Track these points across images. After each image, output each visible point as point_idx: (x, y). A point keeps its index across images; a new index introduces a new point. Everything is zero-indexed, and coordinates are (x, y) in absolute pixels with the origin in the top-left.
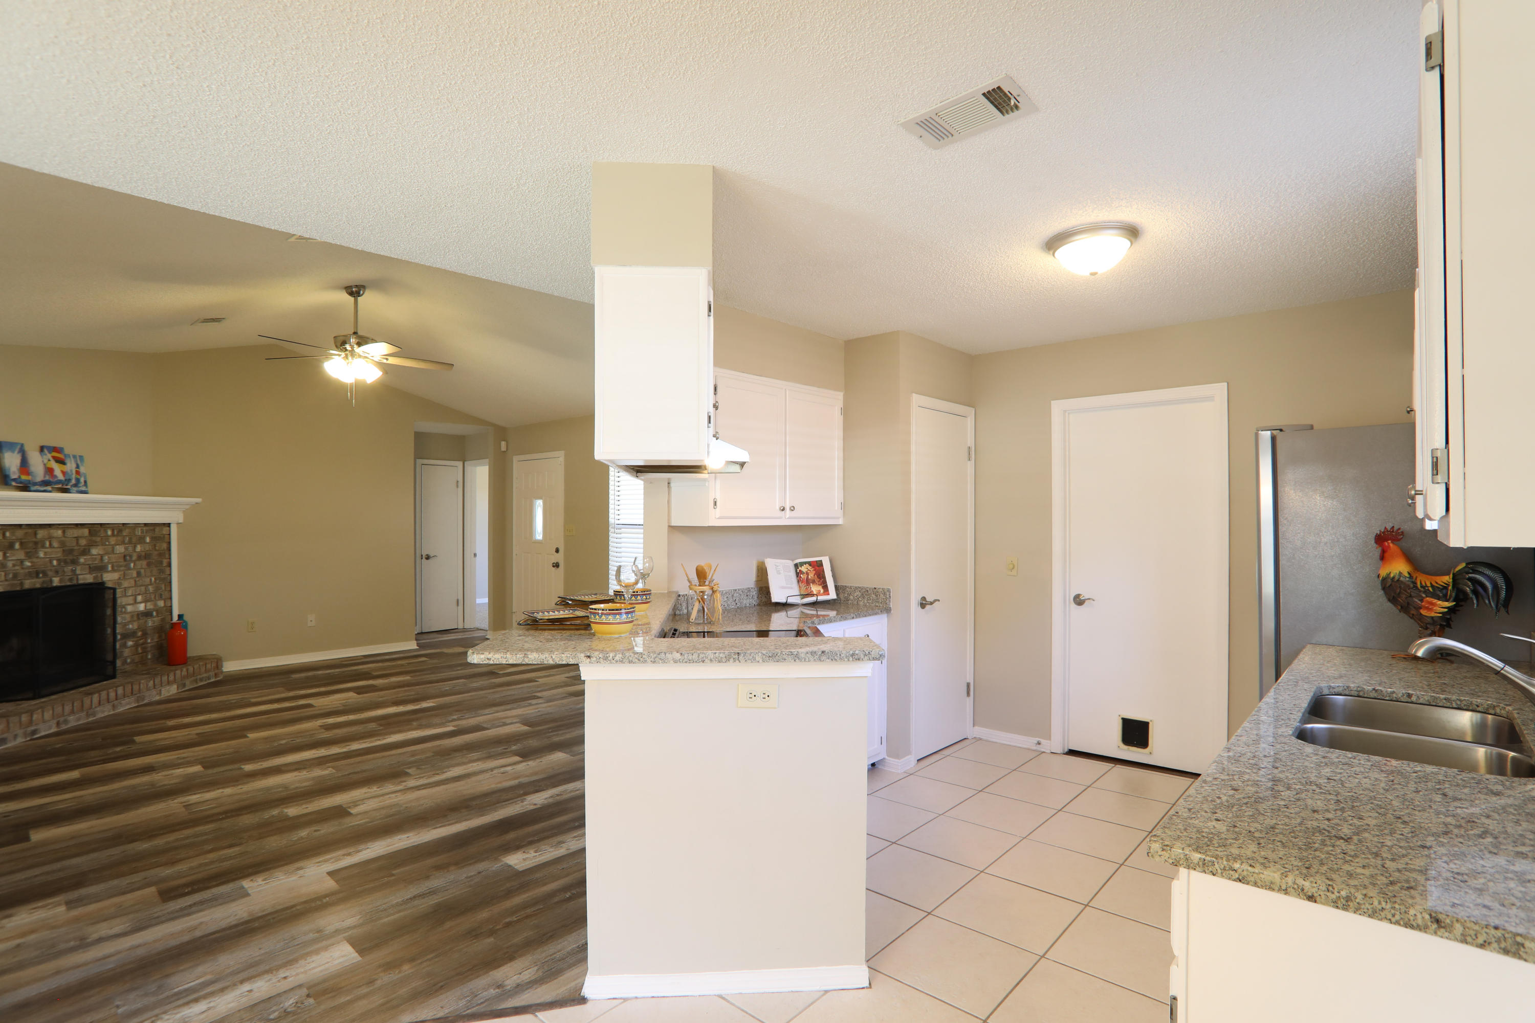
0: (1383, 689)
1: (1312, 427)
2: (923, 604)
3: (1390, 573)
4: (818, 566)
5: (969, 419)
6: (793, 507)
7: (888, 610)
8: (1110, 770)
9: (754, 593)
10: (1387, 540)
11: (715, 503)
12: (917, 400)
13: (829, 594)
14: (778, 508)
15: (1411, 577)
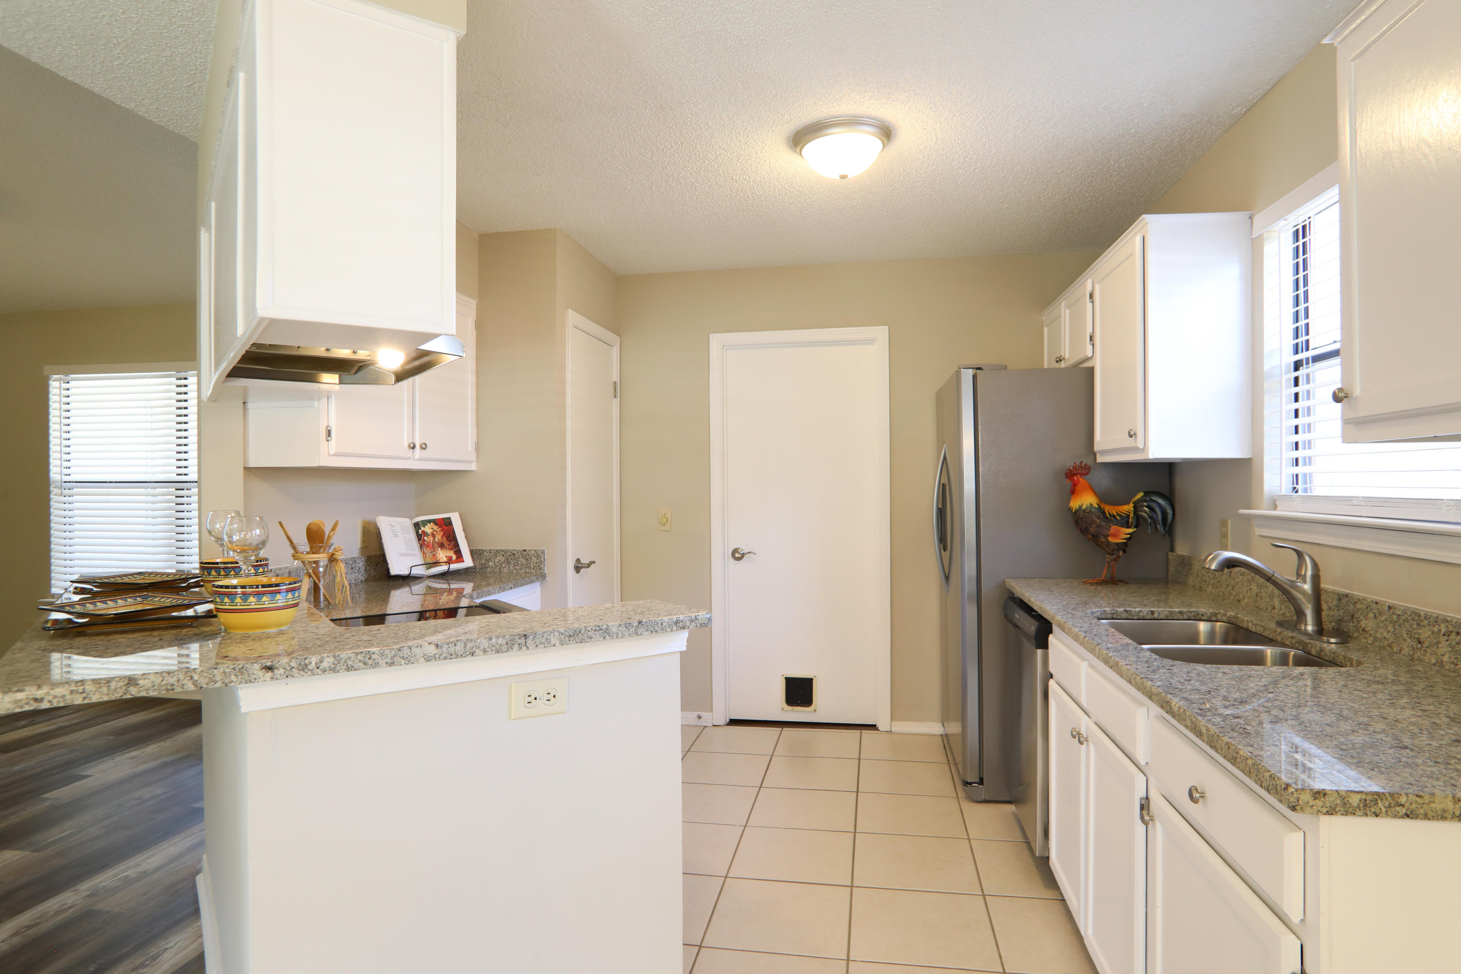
0: (1132, 609)
1: (1005, 367)
2: (578, 567)
3: (1082, 505)
4: (446, 525)
5: (615, 348)
6: (425, 444)
7: (542, 577)
8: (780, 734)
9: (361, 564)
10: (1075, 475)
11: (329, 433)
12: (572, 318)
13: (463, 561)
14: (406, 445)
15: (1100, 508)
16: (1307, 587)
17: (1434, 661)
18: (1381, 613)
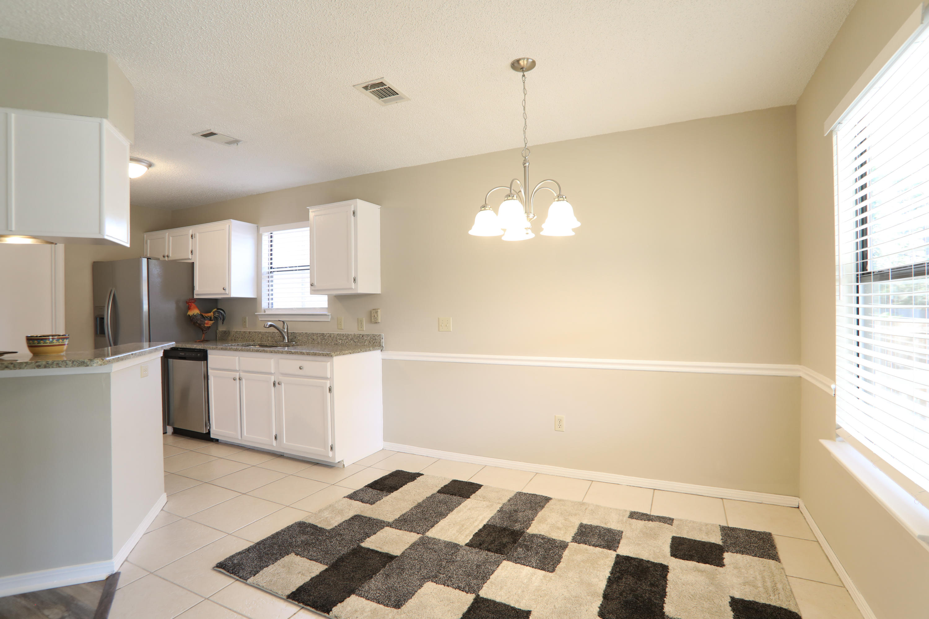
3: (193, 313)
10: (190, 302)
15: (201, 314)
16: (286, 330)
17: (317, 343)
18: (303, 335)
